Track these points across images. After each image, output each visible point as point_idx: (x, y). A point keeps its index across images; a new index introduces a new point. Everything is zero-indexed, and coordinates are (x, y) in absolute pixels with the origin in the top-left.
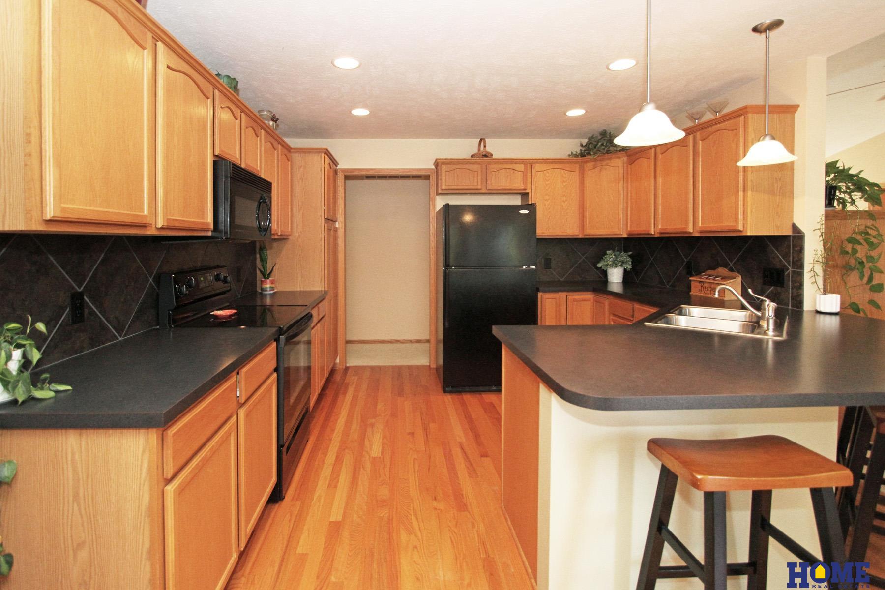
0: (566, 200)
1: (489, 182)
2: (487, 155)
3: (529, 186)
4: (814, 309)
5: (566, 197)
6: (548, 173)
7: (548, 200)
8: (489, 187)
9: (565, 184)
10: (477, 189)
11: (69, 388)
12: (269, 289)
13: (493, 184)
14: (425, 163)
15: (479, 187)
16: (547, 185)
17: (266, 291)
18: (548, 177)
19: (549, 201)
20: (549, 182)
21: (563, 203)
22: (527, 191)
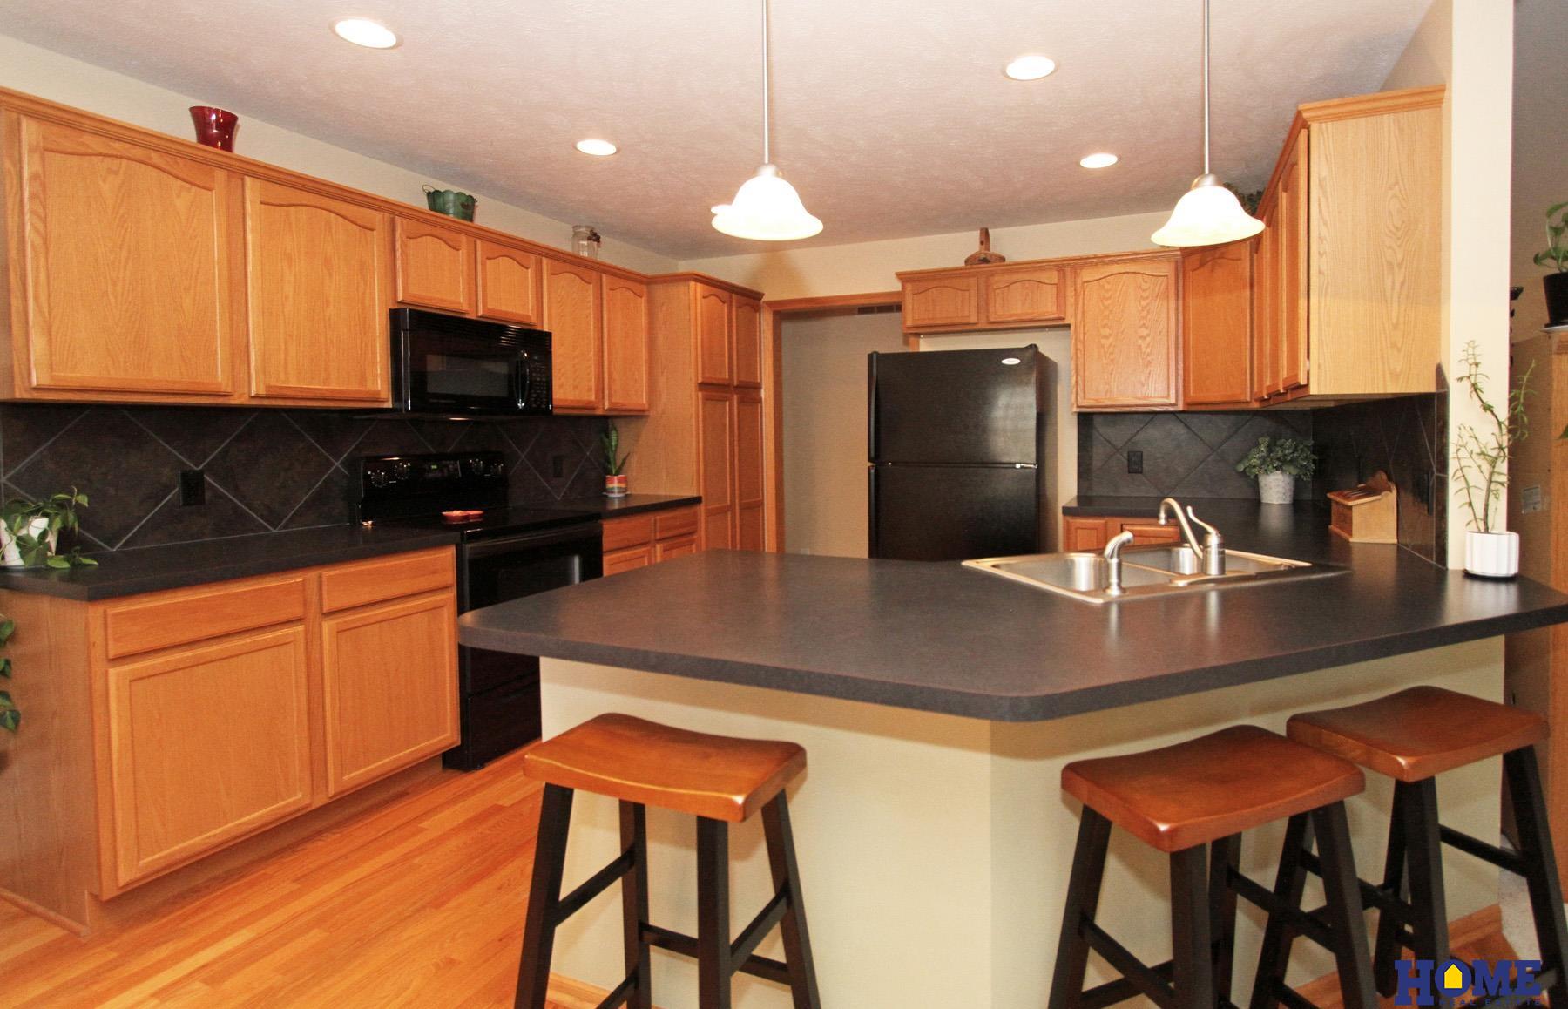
0: (1148, 335)
1: (991, 309)
2: (988, 258)
3: (1070, 310)
4: (1462, 568)
5: (1147, 328)
6: (1108, 283)
7: (1110, 335)
8: (992, 319)
9: (1144, 303)
10: (968, 324)
11: (96, 563)
12: (616, 490)
13: (999, 312)
14: (884, 283)
15: (973, 319)
16: (1106, 308)
17: (612, 493)
18: (1107, 291)
19: (1111, 339)
20: (1109, 302)
21: (1140, 341)
22: (1066, 322)
